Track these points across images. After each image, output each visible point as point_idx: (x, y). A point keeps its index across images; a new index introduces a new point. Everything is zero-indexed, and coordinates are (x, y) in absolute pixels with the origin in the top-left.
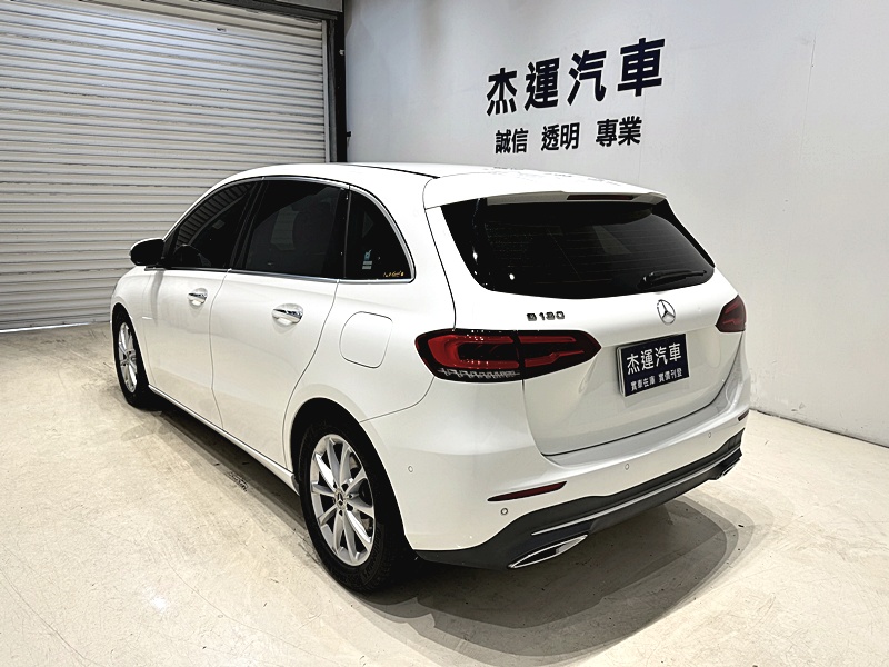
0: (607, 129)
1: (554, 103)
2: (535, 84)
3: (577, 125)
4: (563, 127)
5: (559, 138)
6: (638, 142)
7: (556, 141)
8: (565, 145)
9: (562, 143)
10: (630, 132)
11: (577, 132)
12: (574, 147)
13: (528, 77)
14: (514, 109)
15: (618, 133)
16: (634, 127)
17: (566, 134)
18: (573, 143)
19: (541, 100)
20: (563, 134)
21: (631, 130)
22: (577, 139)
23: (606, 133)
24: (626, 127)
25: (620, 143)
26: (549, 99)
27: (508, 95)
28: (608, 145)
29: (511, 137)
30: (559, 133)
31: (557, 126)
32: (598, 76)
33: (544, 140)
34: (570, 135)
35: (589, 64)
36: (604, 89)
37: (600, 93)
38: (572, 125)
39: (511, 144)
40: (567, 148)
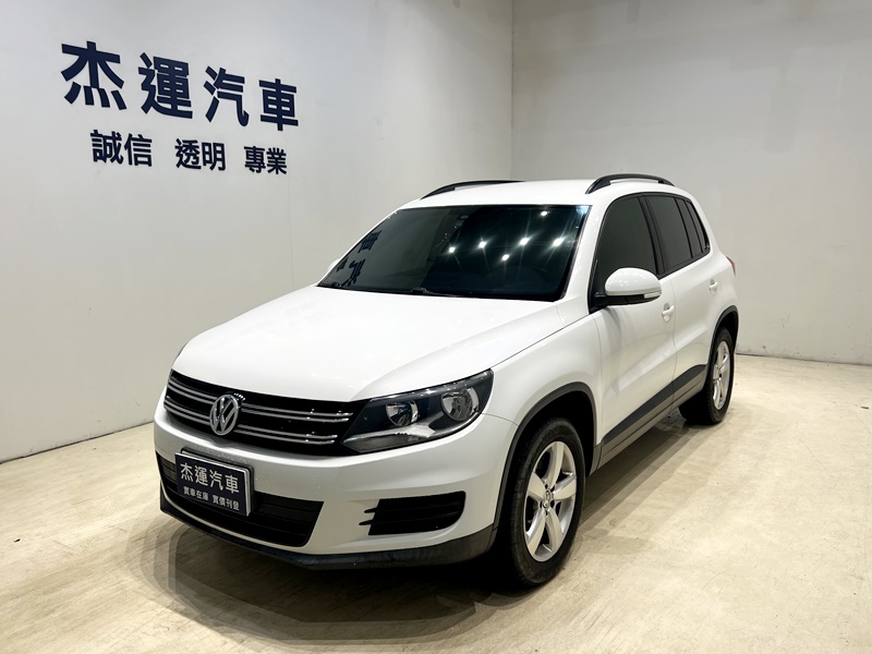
0: (255, 156)
1: (189, 115)
2: (155, 82)
3: (222, 145)
4: (204, 144)
5: (200, 156)
6: (285, 172)
7: (197, 159)
8: (209, 165)
9: (205, 162)
10: (277, 162)
11: (222, 152)
12: (220, 169)
13: (141, 71)
14: (122, 106)
15: (266, 161)
16: (280, 158)
17: (210, 153)
18: (219, 164)
19: (169, 106)
20: (204, 153)
21: (278, 161)
22: (223, 160)
23: (255, 159)
24: (273, 157)
25: (269, 171)
26: (180, 108)
27: (105, 83)
28: (259, 171)
29: (123, 142)
30: (200, 150)
31: (196, 142)
32: (239, 100)
33: (178, 155)
34: (214, 155)
35: (225, 84)
36: (247, 115)
37: (243, 119)
38: (216, 145)
39: (123, 153)
40: (212, 168)
